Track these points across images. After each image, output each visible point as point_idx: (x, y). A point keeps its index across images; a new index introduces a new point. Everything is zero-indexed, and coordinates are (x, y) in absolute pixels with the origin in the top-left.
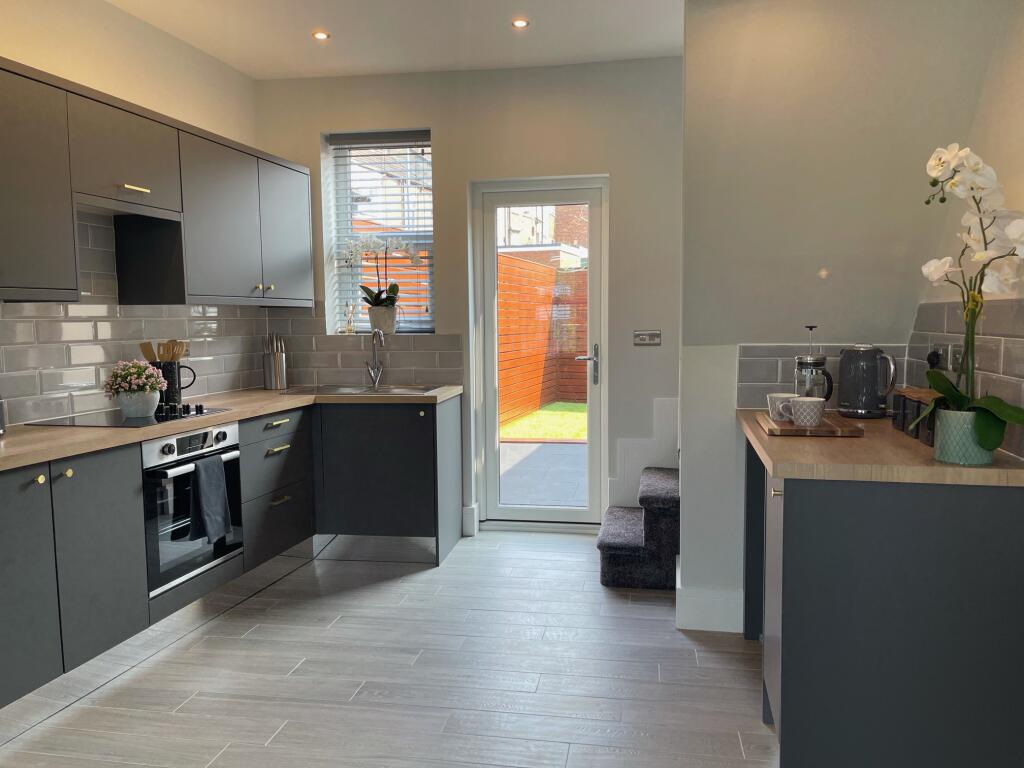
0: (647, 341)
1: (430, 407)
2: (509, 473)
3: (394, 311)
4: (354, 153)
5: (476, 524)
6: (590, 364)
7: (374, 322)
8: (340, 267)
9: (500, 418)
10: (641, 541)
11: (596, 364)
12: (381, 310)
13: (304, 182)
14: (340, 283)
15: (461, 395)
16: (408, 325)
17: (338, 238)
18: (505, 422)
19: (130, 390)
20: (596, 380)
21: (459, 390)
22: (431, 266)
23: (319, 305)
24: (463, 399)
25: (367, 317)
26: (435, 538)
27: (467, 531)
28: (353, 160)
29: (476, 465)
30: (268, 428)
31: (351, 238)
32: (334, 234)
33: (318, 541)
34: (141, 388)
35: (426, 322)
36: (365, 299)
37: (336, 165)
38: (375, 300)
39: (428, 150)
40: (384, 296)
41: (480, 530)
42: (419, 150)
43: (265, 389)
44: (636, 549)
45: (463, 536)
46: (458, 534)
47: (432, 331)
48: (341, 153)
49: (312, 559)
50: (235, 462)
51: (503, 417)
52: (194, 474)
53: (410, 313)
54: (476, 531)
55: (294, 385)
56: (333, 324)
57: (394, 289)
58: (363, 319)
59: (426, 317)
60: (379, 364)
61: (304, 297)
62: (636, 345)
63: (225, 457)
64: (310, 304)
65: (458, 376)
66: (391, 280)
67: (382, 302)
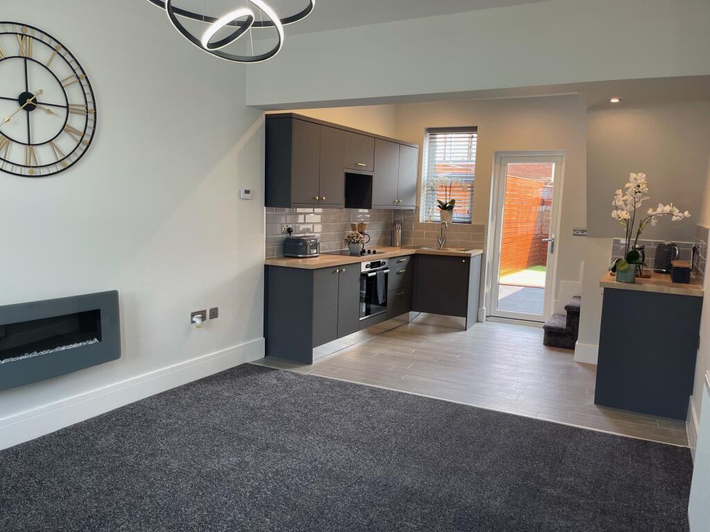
0: (580, 233)
1: (468, 258)
2: (502, 300)
3: (452, 212)
4: (438, 136)
5: (485, 316)
6: (550, 243)
7: (442, 217)
8: (427, 190)
9: (500, 271)
10: (564, 327)
11: (553, 244)
12: (446, 212)
13: (416, 151)
14: (427, 197)
15: (482, 254)
16: (458, 219)
17: (428, 177)
18: (504, 274)
19: (354, 243)
20: (552, 251)
21: (481, 252)
22: (472, 191)
23: (418, 208)
24: (483, 256)
25: (439, 215)
26: (465, 318)
27: (480, 320)
28: (438, 140)
29: (487, 290)
30: (398, 262)
31: (435, 177)
32: (426, 175)
33: (412, 314)
34: (358, 242)
35: (468, 218)
36: (439, 206)
37: (430, 142)
38: (444, 207)
39: (475, 135)
40: (448, 205)
41: (486, 320)
42: (471, 135)
43: (391, 245)
44: (562, 329)
45: (477, 322)
46: (476, 320)
47: (470, 223)
48: (432, 136)
49: (408, 322)
50: (386, 274)
51: (502, 272)
52: (376, 276)
53: (459, 214)
54: (484, 321)
55: (404, 244)
56: (423, 217)
57: (453, 202)
58: (437, 215)
59: (467, 216)
60: (443, 238)
61: (411, 205)
62: (574, 235)
63: (385, 271)
64: (414, 208)
65: (481, 244)
66: (453, 198)
67: (447, 208)
